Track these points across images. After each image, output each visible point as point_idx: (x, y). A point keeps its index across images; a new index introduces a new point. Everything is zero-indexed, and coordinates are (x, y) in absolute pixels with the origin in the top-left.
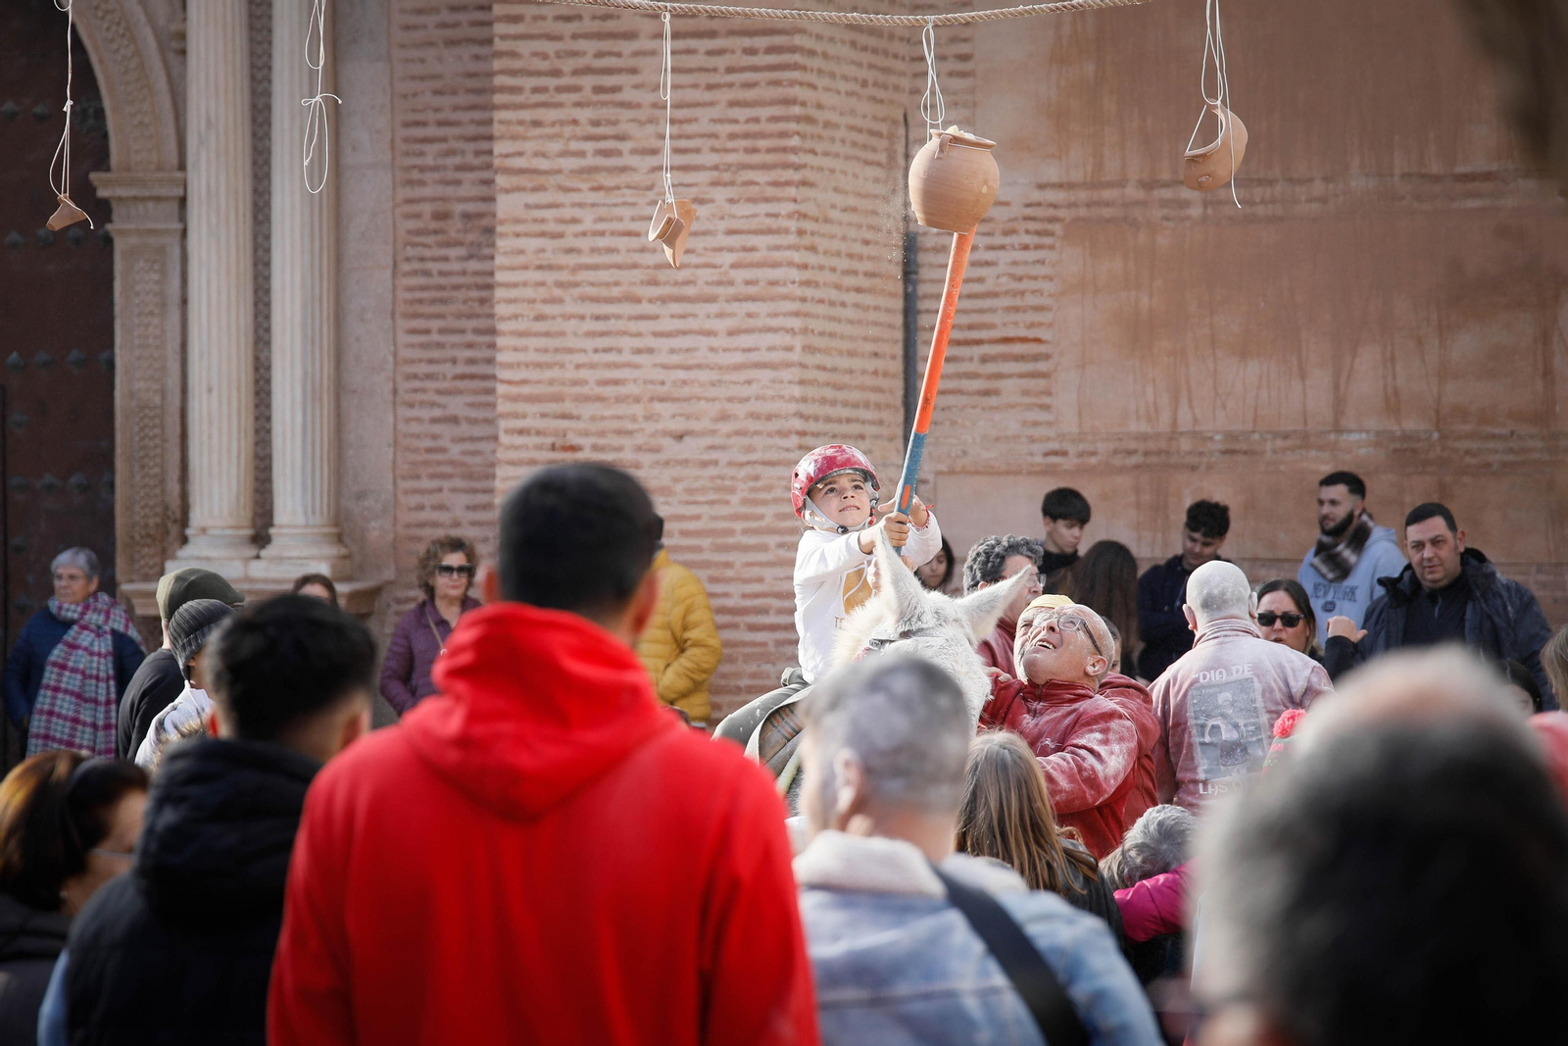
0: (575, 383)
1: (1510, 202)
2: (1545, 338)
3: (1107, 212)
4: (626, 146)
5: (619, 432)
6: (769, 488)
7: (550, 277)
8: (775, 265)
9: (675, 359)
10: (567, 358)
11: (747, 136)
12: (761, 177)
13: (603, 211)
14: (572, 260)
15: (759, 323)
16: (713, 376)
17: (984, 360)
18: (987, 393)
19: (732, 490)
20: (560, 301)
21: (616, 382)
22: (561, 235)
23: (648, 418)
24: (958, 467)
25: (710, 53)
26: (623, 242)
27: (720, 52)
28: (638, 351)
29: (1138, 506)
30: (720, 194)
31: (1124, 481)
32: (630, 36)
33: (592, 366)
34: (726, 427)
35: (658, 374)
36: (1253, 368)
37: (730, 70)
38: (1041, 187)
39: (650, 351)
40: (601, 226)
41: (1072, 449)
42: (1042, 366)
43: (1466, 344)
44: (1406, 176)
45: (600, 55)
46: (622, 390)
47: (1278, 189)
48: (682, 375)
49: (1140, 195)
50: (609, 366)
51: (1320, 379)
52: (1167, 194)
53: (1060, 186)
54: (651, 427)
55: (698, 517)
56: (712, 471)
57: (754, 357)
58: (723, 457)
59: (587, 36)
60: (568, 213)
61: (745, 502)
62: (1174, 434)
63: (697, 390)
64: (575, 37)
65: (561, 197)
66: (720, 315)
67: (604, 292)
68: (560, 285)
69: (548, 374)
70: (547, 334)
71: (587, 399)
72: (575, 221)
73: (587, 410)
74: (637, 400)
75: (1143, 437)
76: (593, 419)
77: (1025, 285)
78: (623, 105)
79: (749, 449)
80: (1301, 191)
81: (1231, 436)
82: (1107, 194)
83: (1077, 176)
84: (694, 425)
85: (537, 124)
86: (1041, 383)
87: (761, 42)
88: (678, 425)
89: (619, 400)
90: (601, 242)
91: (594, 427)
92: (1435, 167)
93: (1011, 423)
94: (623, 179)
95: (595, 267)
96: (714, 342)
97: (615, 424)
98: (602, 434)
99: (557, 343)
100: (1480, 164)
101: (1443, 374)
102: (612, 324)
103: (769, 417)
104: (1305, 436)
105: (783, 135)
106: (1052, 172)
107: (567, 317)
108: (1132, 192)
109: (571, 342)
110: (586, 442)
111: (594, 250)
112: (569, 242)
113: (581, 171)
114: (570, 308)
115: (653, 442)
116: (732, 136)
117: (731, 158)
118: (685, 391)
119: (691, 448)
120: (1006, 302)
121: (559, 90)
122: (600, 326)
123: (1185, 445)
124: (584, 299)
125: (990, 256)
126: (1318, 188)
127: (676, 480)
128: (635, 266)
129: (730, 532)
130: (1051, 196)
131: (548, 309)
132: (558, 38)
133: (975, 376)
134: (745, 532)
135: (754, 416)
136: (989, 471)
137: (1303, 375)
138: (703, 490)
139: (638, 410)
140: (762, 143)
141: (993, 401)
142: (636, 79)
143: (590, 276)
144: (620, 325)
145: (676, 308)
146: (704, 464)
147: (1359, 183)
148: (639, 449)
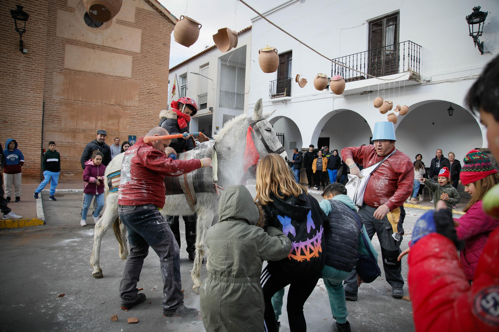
0: (8, 114)
1: (115, 108)
2: (119, 122)
3: (69, 103)
4: (18, 84)
5: (15, 121)
6: (37, 130)
7: (4, 99)
8: (40, 102)
9: (24, 112)
10: (6, 110)
11: (36, 85)
12: (38, 91)
13: (13, 92)
14: (8, 97)
15: (37, 109)
16: (30, 115)
17: (52, 118)
18: (53, 122)
19: (32, 130)
20: (6, 103)
21: (14, 114)
22: (6, 94)
23: (19, 119)
24: (49, 130)
25: (31, 74)
26: (16, 96)
27: (33, 74)
28: (18, 111)
29: (72, 136)
30: (32, 92)
31: (70, 133)
32: (19, 70)
33: (10, 112)
34: (31, 122)
35: (22, 114)
36: (86, 122)
37: (34, 76)
38: (61, 99)
39: (20, 111)
40: (13, 94)
41: (64, 129)
42: (60, 119)
43: (110, 122)
44: (104, 103)
45: (14, 71)
46: (15, 115)
47: (90, 103)
48: (25, 114)
49: (73, 101)
50: (14, 112)
51: (94, 124)
52: (77, 102)
53: (63, 99)
54: (20, 121)
55: (26, 133)
56: (29, 127)
57: (36, 113)
58: (31, 125)
59: (12, 68)
60: (7, 91)
61: (34, 131)
62: (76, 129)
63: (27, 116)
64: (10, 68)
65: (6, 89)
66: (31, 107)
67: (13, 102)
68: (5, 100)
69: (3, 112)
70: (3, 107)
71: (9, 116)
72: (8, 92)
73: (10, 117)
74: (18, 117)
75: (73, 129)
76: (10, 119)
77: (58, 110)
78: (17, 78)
79: (35, 125)
80: (93, 104)
81: (83, 129)
82: (69, 101)
83: (66, 98)
84: (27, 121)
85: (3, 79)
86: (60, 121)
87: (40, 74)
88: (23, 121)
89: (14, 117)
90: (13, 96)
91: (10, 120)
92: (108, 103)
93: (56, 126)
94: (17, 88)
95: (12, 99)
96: (30, 111)
97: (14, 120)
98: (12, 121)
99: (5, 108)
100: (112, 103)
101: (108, 125)
102: (14, 107)
103: (38, 121)
104: (92, 130)
105: (41, 86)
106: (62, 97)
107: (6, 105)
108: (72, 101)
109: (7, 108)
110: (9, 122)
111: (11, 97)
112: (7, 95)
113: (10, 86)
114: (7, 104)
115: (20, 123)
116: (34, 85)
117: (34, 88)
118: (25, 116)
119: (25, 124)
120: (56, 112)
121: (7, 75)
122: (12, 107)
123: (78, 130)
124: (9, 103)
125: (54, 106)
126: (95, 103)
127: (23, 128)
128: (18, 99)
129: (31, 135)
130: (62, 100)
131: (3, 103)
132: (7, 68)
133: (51, 120)
134: (34, 135)
135: (36, 121)
136: (53, 131)
137: (92, 124)
138: (27, 129)
139: (18, 118)
140: (38, 86)
141: (54, 123)
142: (19, 75)
143: (11, 100)
144: (15, 107)
145: (24, 106)
146: (28, 126)
147: (99, 104)
148: (18, 123)
